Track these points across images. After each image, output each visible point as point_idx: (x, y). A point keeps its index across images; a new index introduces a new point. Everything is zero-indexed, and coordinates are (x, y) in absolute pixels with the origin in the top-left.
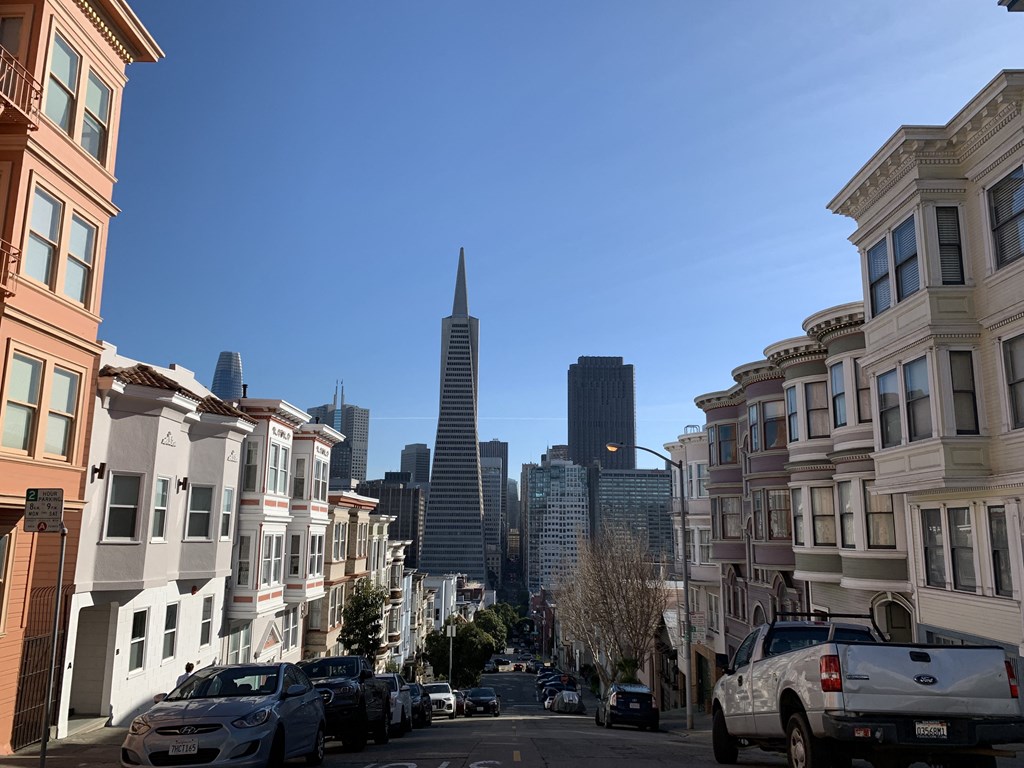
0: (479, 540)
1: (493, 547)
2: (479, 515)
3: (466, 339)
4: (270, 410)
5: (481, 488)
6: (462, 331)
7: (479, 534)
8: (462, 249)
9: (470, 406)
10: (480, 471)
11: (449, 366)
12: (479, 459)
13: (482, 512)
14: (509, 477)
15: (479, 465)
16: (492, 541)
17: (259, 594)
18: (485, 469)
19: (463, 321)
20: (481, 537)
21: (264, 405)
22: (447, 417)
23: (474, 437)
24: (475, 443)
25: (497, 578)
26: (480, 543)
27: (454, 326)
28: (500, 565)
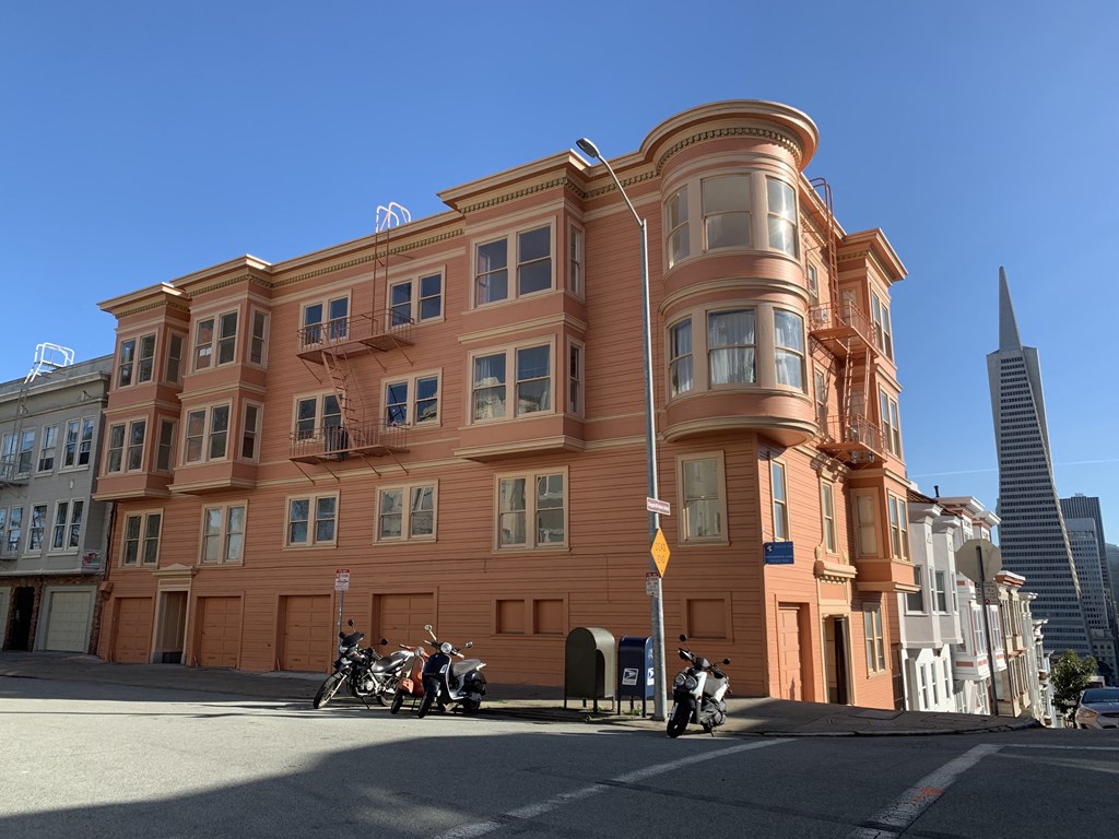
0: (1080, 623)
1: (1101, 632)
2: (1074, 591)
3: (1023, 376)
4: (962, 505)
5: (1071, 558)
6: (1016, 367)
7: (1078, 615)
8: (1001, 268)
9: (1041, 456)
10: (1066, 536)
11: (1003, 411)
12: (1062, 521)
13: (1078, 587)
14: (1106, 541)
15: (1064, 528)
16: (1097, 624)
17: (979, 660)
18: (1072, 533)
19: (1017, 354)
20: (1081, 619)
21: (956, 502)
22: (1009, 472)
23: (1052, 494)
24: (1054, 502)
25: (1112, 671)
26: (1081, 627)
27: (1003, 361)
28: (1114, 655)
